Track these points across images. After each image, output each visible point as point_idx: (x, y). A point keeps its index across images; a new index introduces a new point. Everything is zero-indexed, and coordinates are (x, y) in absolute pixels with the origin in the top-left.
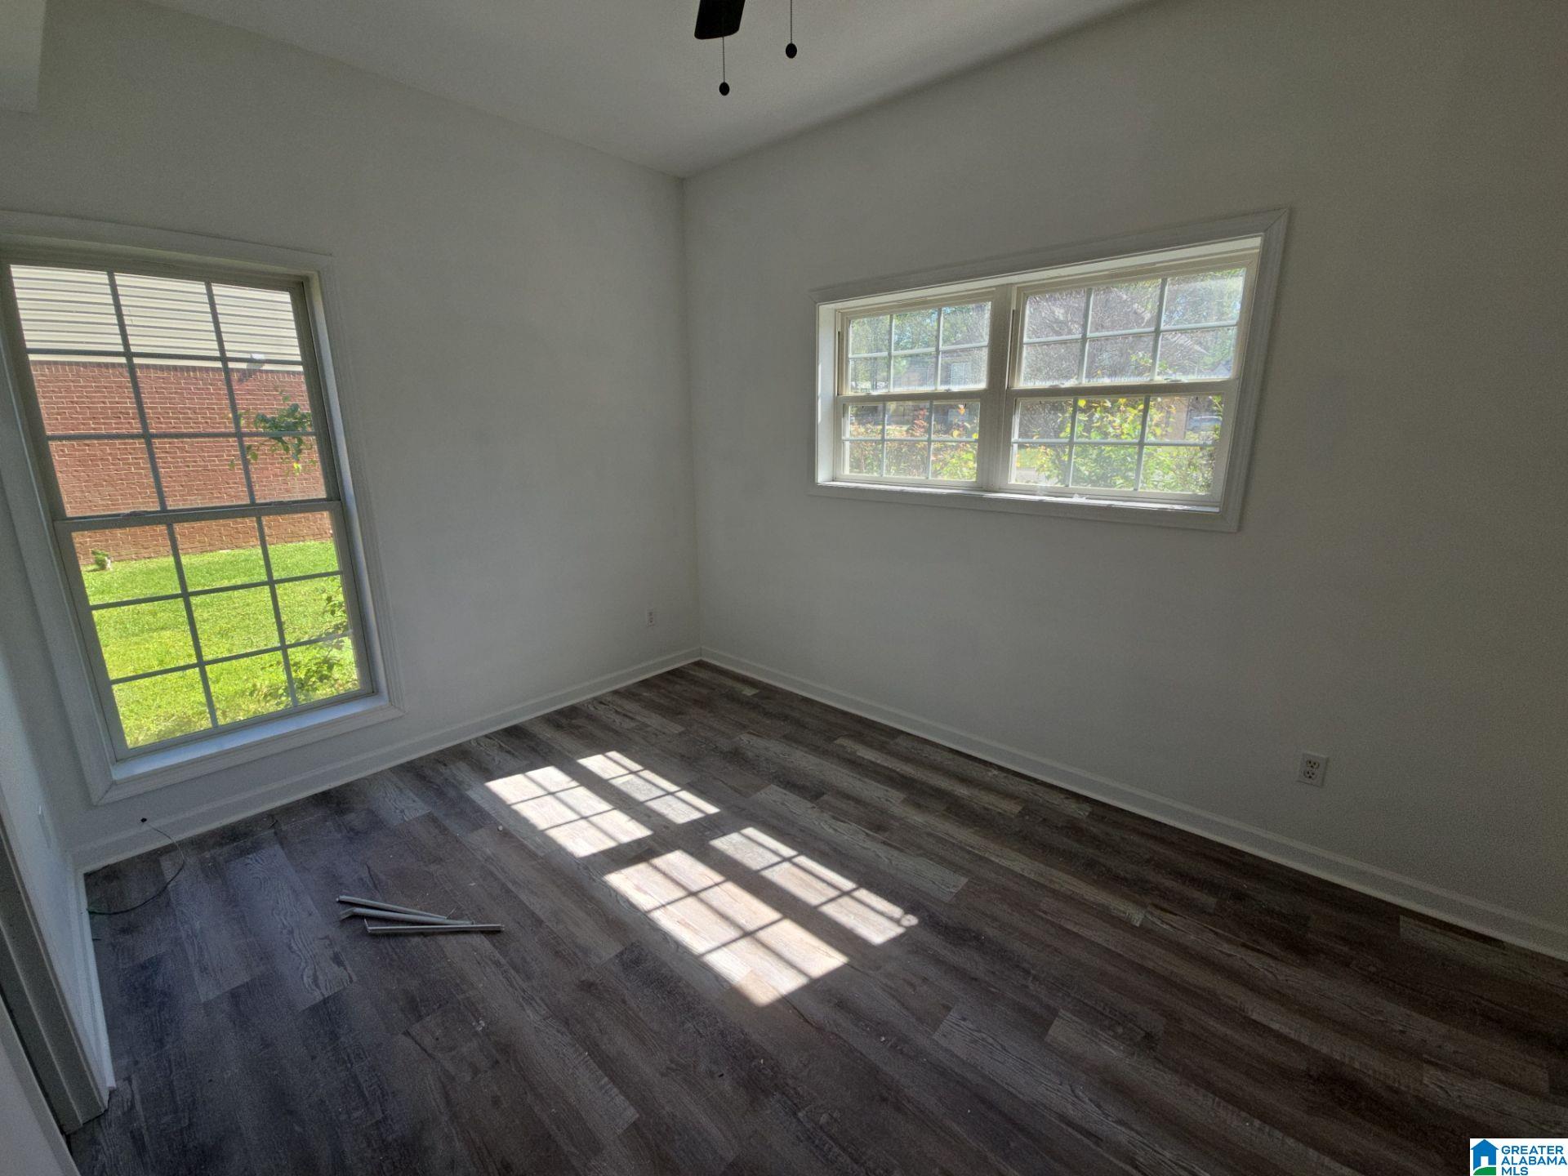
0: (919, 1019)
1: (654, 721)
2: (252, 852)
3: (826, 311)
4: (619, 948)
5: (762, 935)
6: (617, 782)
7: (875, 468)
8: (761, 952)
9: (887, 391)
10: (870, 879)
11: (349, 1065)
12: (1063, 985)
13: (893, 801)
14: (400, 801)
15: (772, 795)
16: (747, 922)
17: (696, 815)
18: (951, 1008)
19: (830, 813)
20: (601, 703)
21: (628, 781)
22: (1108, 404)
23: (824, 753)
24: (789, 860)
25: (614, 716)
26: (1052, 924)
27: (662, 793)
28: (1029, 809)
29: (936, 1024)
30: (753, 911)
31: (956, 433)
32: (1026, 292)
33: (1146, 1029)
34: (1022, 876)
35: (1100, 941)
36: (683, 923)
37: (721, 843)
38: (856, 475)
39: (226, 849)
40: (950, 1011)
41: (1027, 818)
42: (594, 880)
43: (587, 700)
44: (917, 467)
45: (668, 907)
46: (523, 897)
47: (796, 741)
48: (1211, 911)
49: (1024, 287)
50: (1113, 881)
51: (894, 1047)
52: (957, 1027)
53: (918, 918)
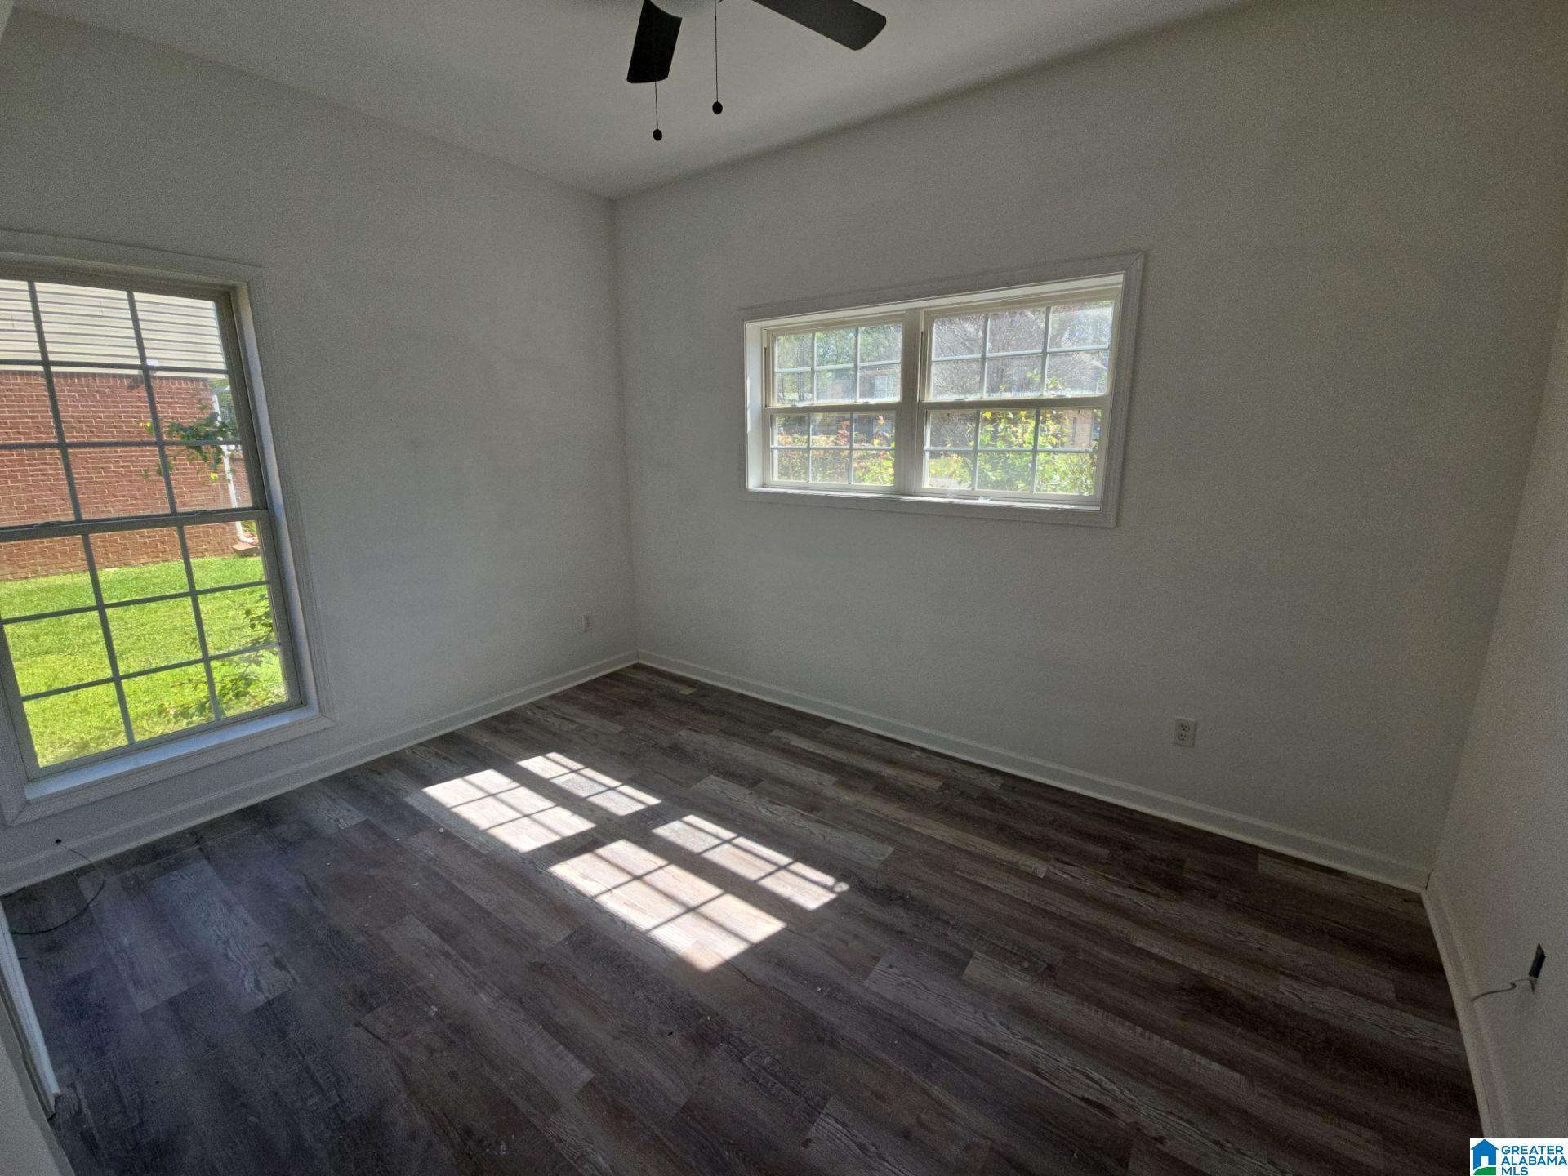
0: (850, 969)
1: (593, 722)
2: (175, 869)
3: (753, 329)
4: (569, 932)
5: (705, 909)
6: (559, 781)
7: (803, 476)
8: (704, 924)
9: (811, 403)
10: (804, 853)
11: (300, 1058)
12: (977, 930)
13: (826, 784)
14: (334, 811)
15: (712, 784)
16: (690, 898)
17: (639, 807)
18: (879, 958)
19: (767, 798)
20: (539, 707)
21: (569, 780)
22: (1011, 416)
23: (760, 744)
24: (729, 841)
25: (552, 720)
26: (970, 882)
27: (604, 789)
28: (948, 784)
29: (866, 973)
30: (695, 888)
31: (876, 442)
32: (933, 315)
33: (1047, 961)
34: (943, 842)
35: (1009, 892)
36: (630, 903)
37: (663, 831)
38: (785, 481)
39: (147, 867)
40: (878, 961)
41: (947, 792)
42: (540, 873)
43: (524, 705)
44: (841, 474)
45: (615, 891)
46: (469, 892)
47: (734, 735)
48: (1104, 861)
49: (931, 311)
50: (1019, 841)
51: (829, 996)
52: (886, 974)
53: (849, 884)
